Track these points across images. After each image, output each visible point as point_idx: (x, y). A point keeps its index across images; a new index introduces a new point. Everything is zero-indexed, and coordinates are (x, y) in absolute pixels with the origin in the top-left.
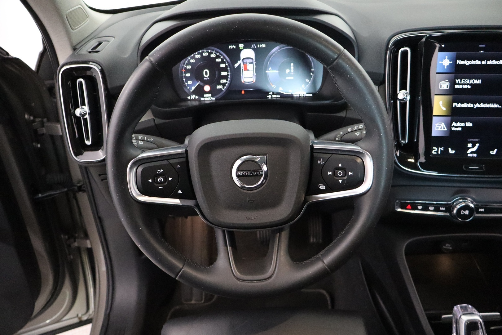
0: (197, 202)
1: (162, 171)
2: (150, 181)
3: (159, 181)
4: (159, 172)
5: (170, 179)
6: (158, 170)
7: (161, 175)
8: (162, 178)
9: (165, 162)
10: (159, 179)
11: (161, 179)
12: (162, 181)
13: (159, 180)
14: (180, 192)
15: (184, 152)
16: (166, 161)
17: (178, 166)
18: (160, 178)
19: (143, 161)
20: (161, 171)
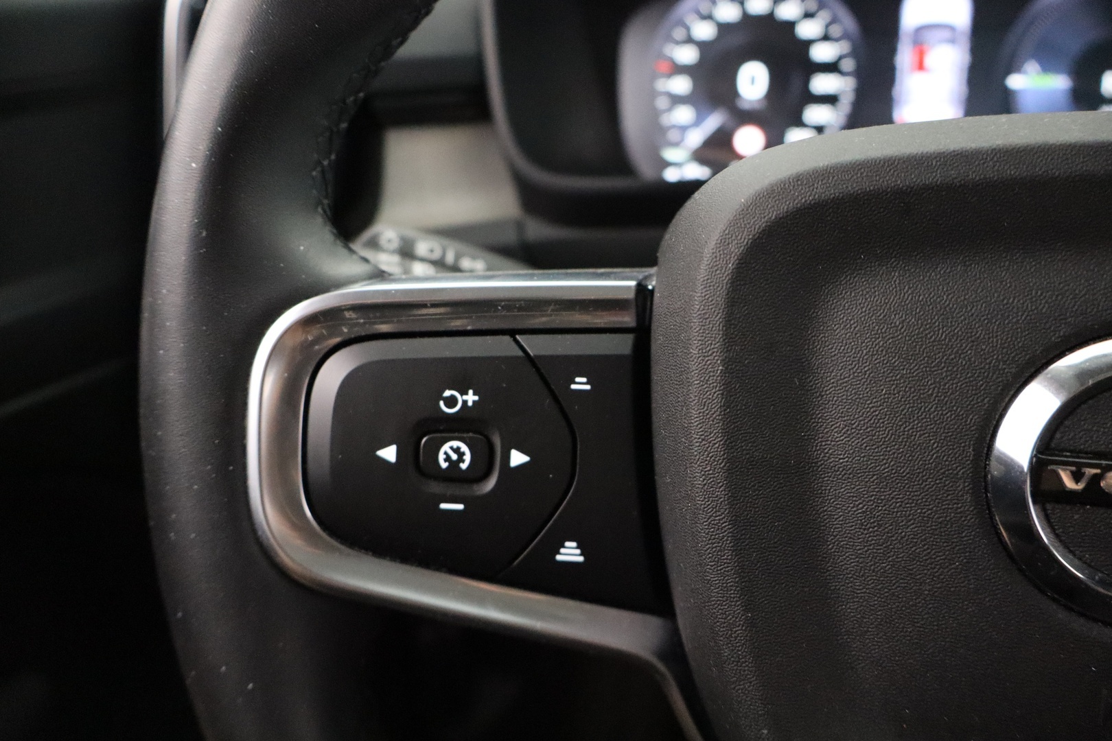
0: (675, 633)
1: (471, 398)
2: (389, 454)
3: (444, 465)
4: (451, 402)
5: (518, 458)
6: (447, 393)
7: (458, 426)
8: (464, 448)
9: (502, 347)
10: (446, 447)
11: (457, 450)
12: (464, 466)
13: (441, 457)
14: (570, 553)
15: (631, 295)
16: (507, 339)
17: (581, 384)
18: (455, 444)
19: (361, 325)
20: (465, 402)
